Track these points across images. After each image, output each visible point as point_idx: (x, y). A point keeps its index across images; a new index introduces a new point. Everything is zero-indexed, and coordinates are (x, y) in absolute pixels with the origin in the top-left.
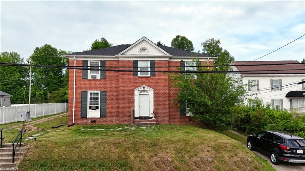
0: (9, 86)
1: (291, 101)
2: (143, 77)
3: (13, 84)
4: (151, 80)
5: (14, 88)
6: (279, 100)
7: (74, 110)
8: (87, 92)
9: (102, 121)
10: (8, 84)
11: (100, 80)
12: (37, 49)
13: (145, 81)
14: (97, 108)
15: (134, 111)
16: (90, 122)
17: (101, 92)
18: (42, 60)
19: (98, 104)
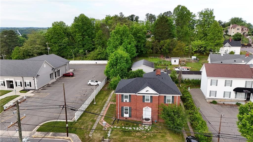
0: (62, 47)
1: (236, 93)
2: (147, 103)
3: (65, 45)
4: (151, 104)
5: (65, 47)
6: (229, 92)
7: (119, 114)
8: (123, 107)
9: (130, 119)
10: (62, 45)
11: (128, 103)
12: (76, 18)
13: (148, 105)
14: (128, 113)
15: (143, 116)
16: (125, 119)
17: (129, 107)
18: (81, 28)
19: (128, 111)
